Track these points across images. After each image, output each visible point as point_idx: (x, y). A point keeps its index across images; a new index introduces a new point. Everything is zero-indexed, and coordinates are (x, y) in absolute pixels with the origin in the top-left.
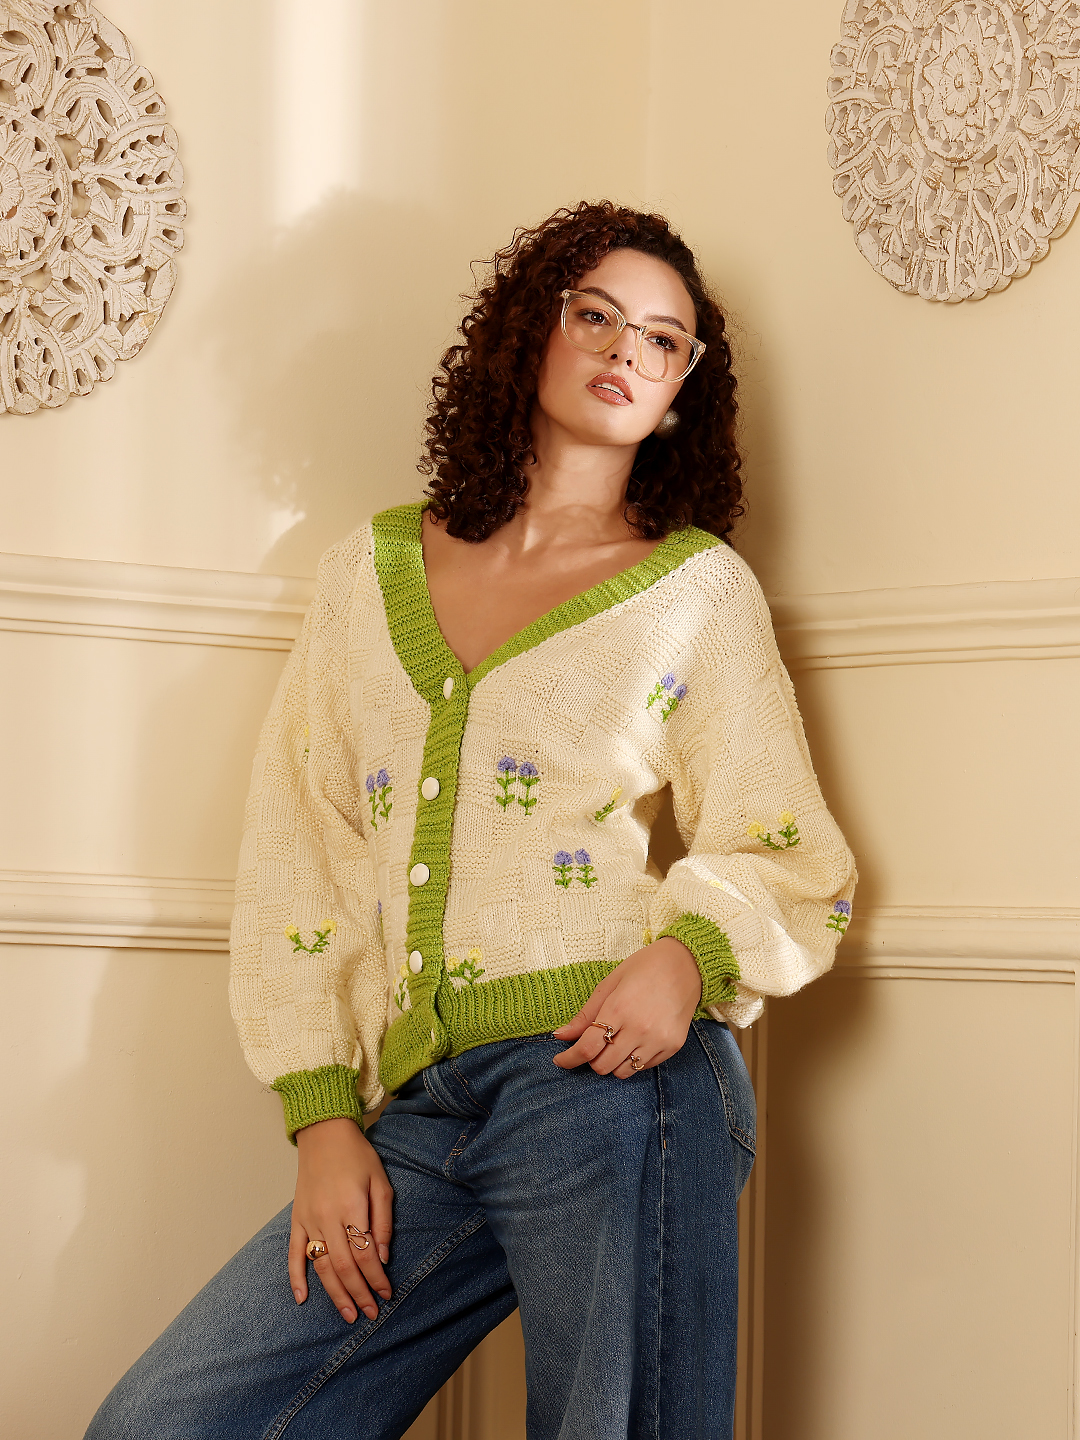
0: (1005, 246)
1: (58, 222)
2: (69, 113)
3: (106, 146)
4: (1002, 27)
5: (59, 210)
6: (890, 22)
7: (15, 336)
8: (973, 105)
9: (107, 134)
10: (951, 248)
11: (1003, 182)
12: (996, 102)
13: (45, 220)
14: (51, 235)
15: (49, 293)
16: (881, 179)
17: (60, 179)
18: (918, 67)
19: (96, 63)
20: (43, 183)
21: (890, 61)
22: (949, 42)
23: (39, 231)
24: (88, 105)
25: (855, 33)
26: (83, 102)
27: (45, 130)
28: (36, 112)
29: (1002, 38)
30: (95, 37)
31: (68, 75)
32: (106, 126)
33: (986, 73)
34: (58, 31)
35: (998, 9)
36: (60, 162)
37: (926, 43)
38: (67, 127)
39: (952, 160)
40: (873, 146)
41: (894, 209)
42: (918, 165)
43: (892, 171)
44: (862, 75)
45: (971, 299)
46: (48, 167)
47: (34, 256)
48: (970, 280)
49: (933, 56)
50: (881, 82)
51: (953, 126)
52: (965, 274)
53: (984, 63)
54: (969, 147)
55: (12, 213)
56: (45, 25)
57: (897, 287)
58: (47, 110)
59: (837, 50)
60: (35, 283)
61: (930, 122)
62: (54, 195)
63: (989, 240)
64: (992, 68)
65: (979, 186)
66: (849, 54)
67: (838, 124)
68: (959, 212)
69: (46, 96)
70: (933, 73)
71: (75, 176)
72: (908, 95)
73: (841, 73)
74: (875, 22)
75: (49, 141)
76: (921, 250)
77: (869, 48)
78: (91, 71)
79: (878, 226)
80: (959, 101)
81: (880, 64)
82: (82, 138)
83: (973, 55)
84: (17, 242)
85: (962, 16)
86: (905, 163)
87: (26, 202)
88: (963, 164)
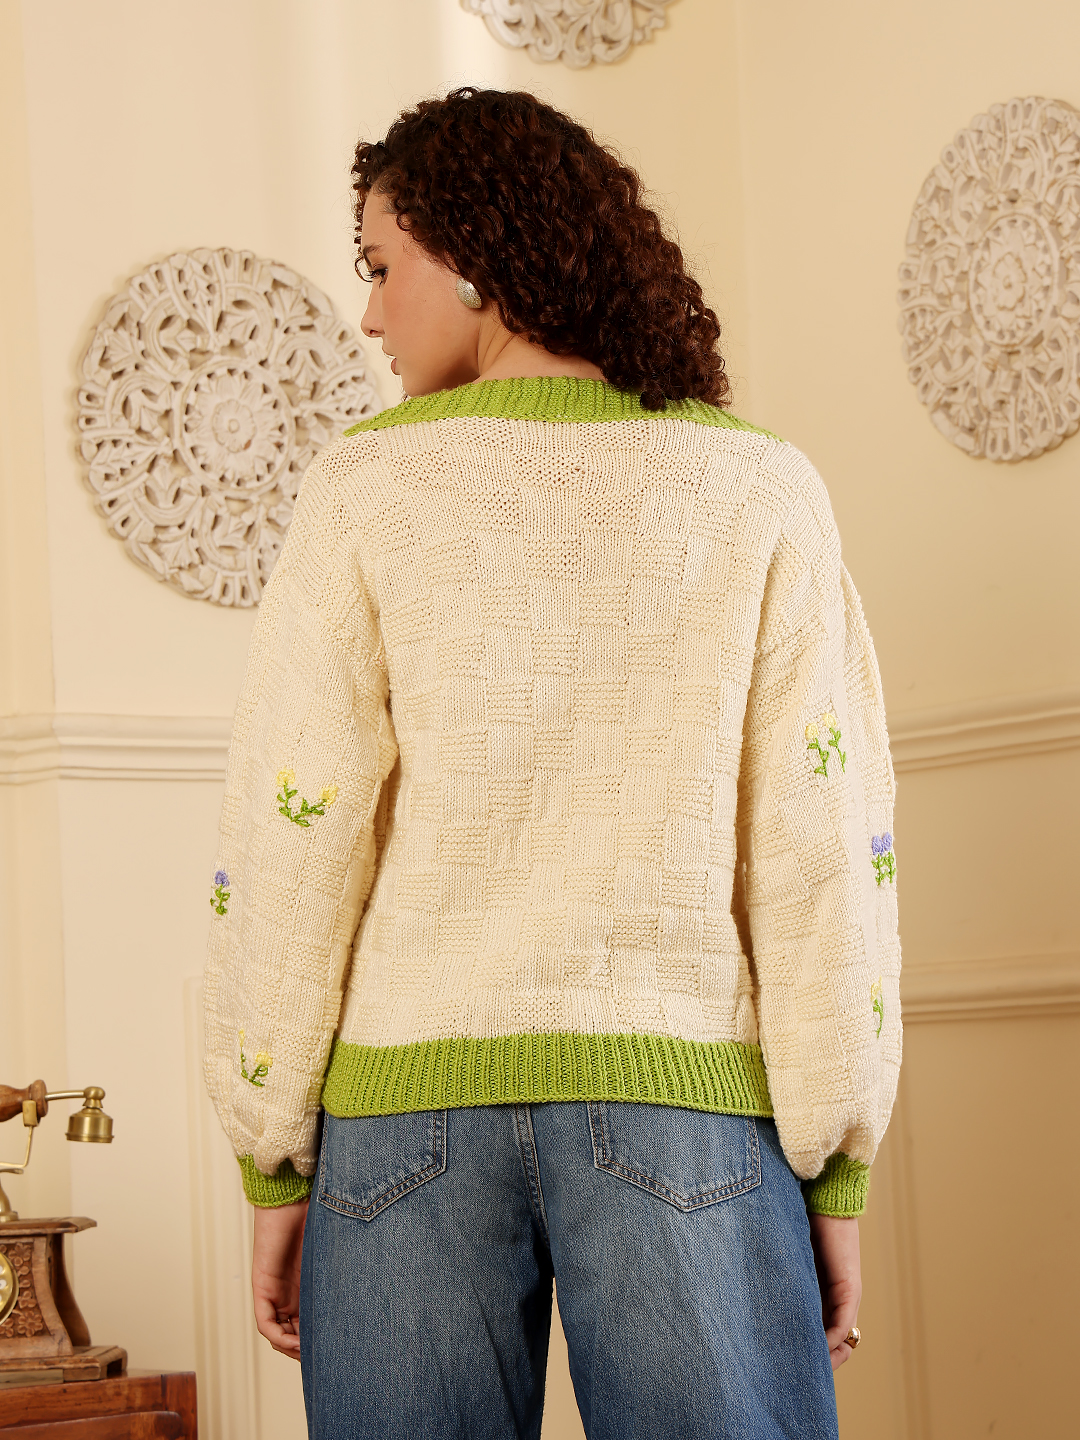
0: (1057, 411)
1: (285, 449)
2: (288, 362)
3: (319, 387)
4: (1040, 236)
5: (285, 440)
6: (947, 240)
7: (257, 543)
8: (1021, 300)
9: (320, 377)
10: (1011, 416)
11: (1051, 359)
12: (1040, 295)
13: (274, 448)
14: (280, 460)
15: (281, 507)
16: (948, 367)
17: (284, 416)
18: (972, 275)
19: (307, 321)
20: (272, 419)
21: (948, 272)
22: (996, 251)
23: (270, 458)
24: (303, 355)
25: (917, 252)
26: (299, 353)
27: (271, 377)
28: (262, 363)
29: (1041, 244)
30: (305, 301)
31: (286, 331)
32: (318, 371)
33: (1030, 273)
34: (275, 297)
35: (1036, 221)
36: (284, 401)
37: (978, 254)
38: (287, 373)
39: (1007, 346)
40: (939, 341)
41: (961, 390)
42: (978, 352)
43: (956, 360)
44: (925, 285)
45: (1030, 457)
46: (275, 406)
47: (268, 478)
48: (1029, 440)
49: (983, 264)
50: (942, 289)
51: (1004, 320)
52: (1024, 436)
53: (1028, 266)
54: (1020, 334)
55: (248, 445)
56: (266, 294)
57: (968, 453)
58: (270, 361)
59: (904, 267)
60: (268, 500)
61: (985, 317)
62: (281, 428)
63: (1041, 408)
64: (1034, 269)
65: (1032, 364)
66: (913, 269)
67: (908, 327)
68: (1016, 387)
69: (269, 349)
70: (985, 278)
71: (296, 412)
72: (965, 297)
73: (908, 285)
74: (933, 242)
75: (274, 385)
76: (985, 421)
77: (930, 264)
78: (303, 328)
79: (948, 405)
80: (1009, 298)
81: (940, 275)
82: (300, 382)
83: (1018, 260)
84: (254, 468)
85: (1006, 229)
86: (967, 353)
87: (259, 435)
88: (1016, 348)
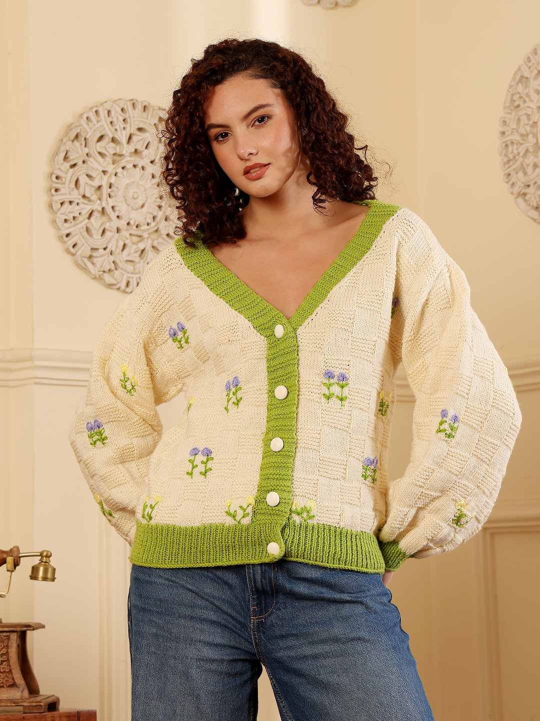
1: (163, 209)
5: (163, 204)
6: (526, 105)
7: (146, 259)
13: (157, 208)
14: (160, 215)
15: (160, 240)
16: (525, 174)
17: (163, 191)
20: (156, 192)
21: (526, 122)
23: (155, 213)
25: (510, 111)
27: (156, 169)
28: (152, 162)
34: (160, 126)
40: (521, 159)
41: (532, 186)
43: (530, 170)
44: (514, 129)
46: (158, 186)
47: (153, 224)
50: (522, 131)
55: (143, 206)
56: (155, 124)
57: (535, 220)
58: (156, 161)
59: (502, 119)
60: (154, 236)
62: (161, 197)
66: (508, 121)
67: (504, 152)
69: (156, 154)
72: (535, 136)
73: (505, 129)
74: (519, 106)
75: (158, 174)
77: (517, 117)
79: (525, 194)
81: (522, 124)
84: (146, 218)
86: (535, 166)
87: (149, 201)
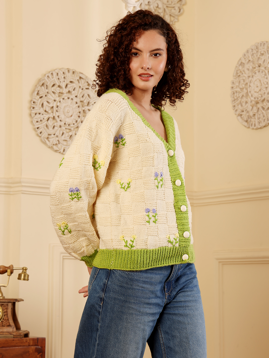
0: (267, 117)
1: (80, 118)
2: (82, 97)
3: (89, 103)
4: (265, 75)
5: (81, 115)
6: (243, 75)
8: (260, 90)
9: (90, 101)
10: (256, 118)
11: (267, 105)
12: (265, 89)
13: (78, 117)
14: (79, 120)
16: (242, 106)
17: (81, 109)
18: (249, 84)
19: (87, 87)
20: (78, 110)
21: (243, 83)
22: (255, 78)
23: (77, 119)
24: (86, 95)
25: (236, 78)
26: (85, 95)
27: (78, 100)
28: (76, 97)
29: (266, 77)
30: (87, 82)
31: (82, 89)
32: (89, 99)
33: (263, 84)
34: (80, 81)
35: (265, 71)
36: (81, 106)
37: (250, 79)
38: (82, 99)
39: (256, 101)
40: (240, 99)
41: (244, 112)
42: (249, 102)
43: (244, 104)
44: (237, 86)
45: (261, 128)
46: (79, 107)
47: (76, 124)
48: (260, 124)
49: (251, 81)
50: (241, 87)
51: (256, 95)
52: (259, 123)
53: (262, 82)
54: (260, 98)
55: (71, 116)
56: (78, 80)
57: (245, 126)
58: (78, 96)
59: (232, 81)
60: (76, 129)
61: (251, 94)
62: (80, 112)
63: (264, 116)
64: (264, 83)
65: (262, 106)
66: (235, 82)
67: (233, 96)
68: (258, 111)
69: (78, 93)
70: (252, 85)
71: (83, 109)
72: (247, 89)
73: (233, 86)
74: (239, 76)
75: (79, 102)
76: (250, 119)
77: (239, 81)
78: (86, 89)
79: (241, 115)
80: (257, 90)
81: (241, 83)
82: (85, 102)
83: (260, 80)
84: (73, 122)
85: (257, 73)
86: (246, 102)
87: (74, 114)
88: (258, 102)
